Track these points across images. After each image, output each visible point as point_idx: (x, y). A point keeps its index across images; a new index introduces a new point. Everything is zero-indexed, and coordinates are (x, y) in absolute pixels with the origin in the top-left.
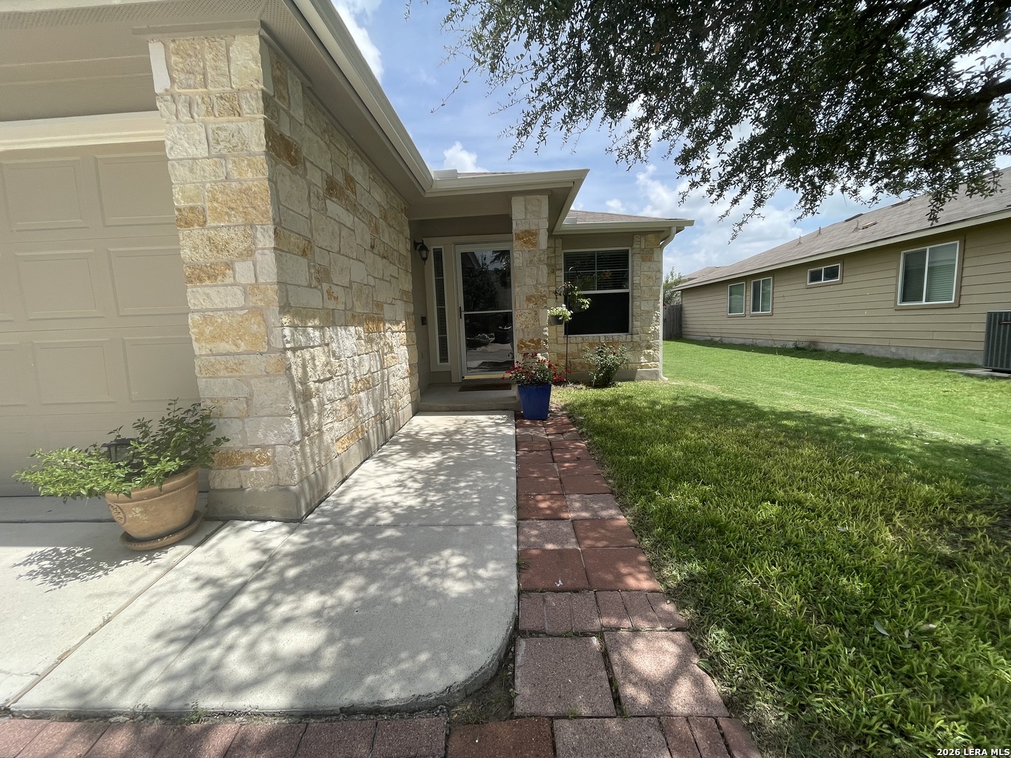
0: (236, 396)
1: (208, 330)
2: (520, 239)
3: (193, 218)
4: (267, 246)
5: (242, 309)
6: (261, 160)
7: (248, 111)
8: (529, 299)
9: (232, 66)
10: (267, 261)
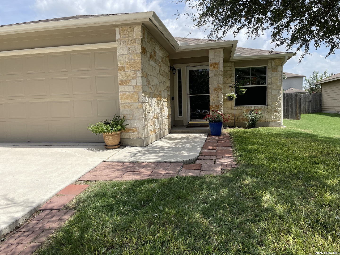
0: (130, 114)
1: (124, 97)
2: (212, 66)
3: (122, 69)
4: (140, 76)
5: (132, 91)
6: (140, 55)
7: (137, 43)
8: (215, 89)
9: (135, 33)
10: (139, 79)
